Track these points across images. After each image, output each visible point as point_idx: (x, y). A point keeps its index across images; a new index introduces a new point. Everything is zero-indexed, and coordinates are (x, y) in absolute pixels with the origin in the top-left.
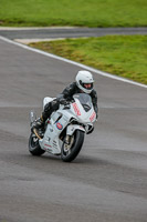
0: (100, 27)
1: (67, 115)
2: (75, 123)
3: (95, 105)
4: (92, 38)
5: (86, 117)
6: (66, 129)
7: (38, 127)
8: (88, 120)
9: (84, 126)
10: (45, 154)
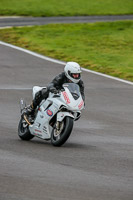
0: (43, 16)
1: (57, 102)
2: (65, 110)
3: (82, 94)
4: (36, 26)
5: (75, 104)
6: (56, 115)
7: (28, 114)
8: (77, 108)
9: (73, 113)
10: (34, 139)
